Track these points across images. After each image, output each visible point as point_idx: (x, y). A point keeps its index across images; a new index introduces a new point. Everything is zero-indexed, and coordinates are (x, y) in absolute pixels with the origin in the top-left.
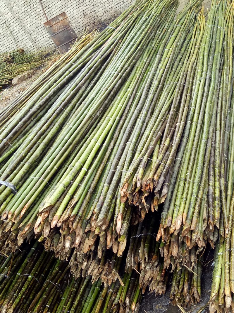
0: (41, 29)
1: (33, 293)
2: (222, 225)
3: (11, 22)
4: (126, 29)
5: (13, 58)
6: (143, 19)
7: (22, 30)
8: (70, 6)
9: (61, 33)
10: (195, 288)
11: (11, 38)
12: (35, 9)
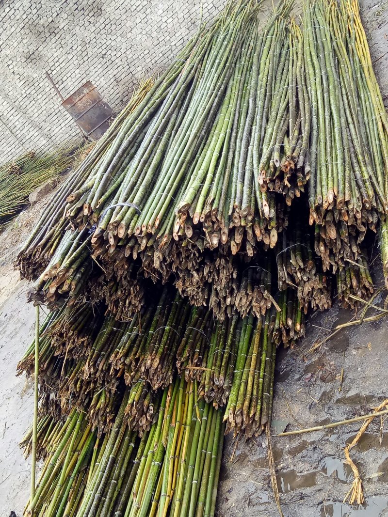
0: (56, 117)
1: (175, 345)
2: (380, 204)
3: (8, 116)
4: (202, 52)
5: (22, 168)
6: (221, 36)
7: (27, 123)
8: (93, 73)
9: (90, 112)
10: (365, 279)
11: (12, 139)
12: (41, 89)
